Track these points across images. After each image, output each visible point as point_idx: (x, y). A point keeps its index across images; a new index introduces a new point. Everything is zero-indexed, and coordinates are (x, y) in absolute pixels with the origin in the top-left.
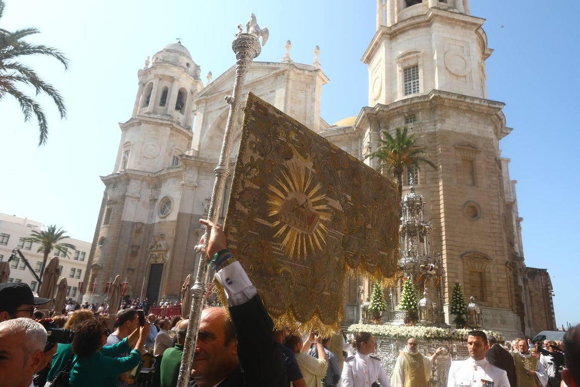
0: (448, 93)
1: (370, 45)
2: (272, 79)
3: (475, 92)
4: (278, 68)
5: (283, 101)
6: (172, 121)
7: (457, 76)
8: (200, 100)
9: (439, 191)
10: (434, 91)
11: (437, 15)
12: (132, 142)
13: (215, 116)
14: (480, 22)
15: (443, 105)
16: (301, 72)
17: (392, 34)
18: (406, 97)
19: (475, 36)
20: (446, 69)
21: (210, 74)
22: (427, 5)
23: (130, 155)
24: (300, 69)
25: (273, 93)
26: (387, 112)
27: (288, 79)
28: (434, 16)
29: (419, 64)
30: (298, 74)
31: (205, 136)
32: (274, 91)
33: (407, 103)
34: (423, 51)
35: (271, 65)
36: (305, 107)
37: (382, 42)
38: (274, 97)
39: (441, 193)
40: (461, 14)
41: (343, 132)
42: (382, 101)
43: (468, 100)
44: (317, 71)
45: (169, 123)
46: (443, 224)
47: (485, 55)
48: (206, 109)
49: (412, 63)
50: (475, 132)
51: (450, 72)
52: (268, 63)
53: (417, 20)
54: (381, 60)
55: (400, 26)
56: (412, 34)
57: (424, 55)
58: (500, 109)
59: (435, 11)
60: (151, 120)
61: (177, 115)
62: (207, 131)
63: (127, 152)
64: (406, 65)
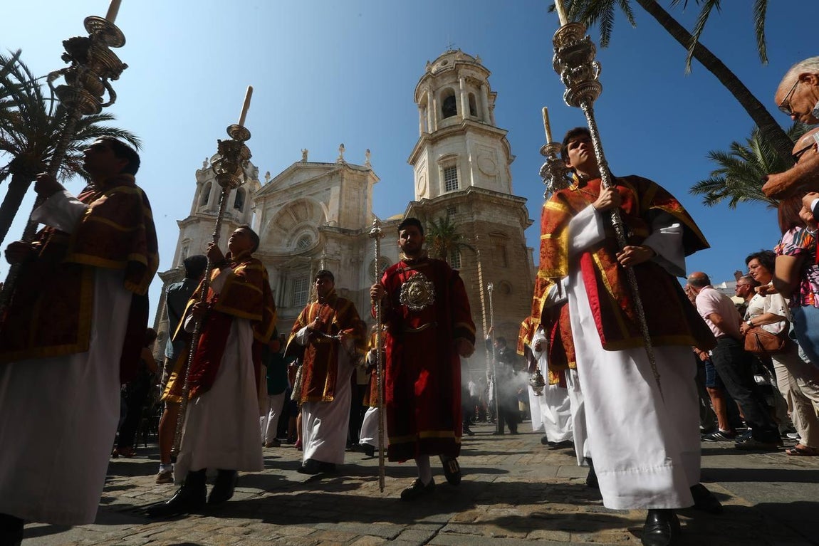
0: (482, 190)
1: (415, 148)
2: (328, 178)
3: (504, 190)
4: (333, 168)
5: (338, 198)
6: (231, 219)
7: (488, 176)
8: (259, 198)
9: (478, 273)
10: (471, 187)
11: (470, 126)
12: (191, 239)
13: (274, 212)
14: (504, 133)
15: (477, 200)
16: (355, 172)
17: (433, 140)
18: (447, 193)
19: (501, 144)
20: (479, 170)
21: (268, 173)
22: (461, 117)
23: (188, 251)
24: (353, 170)
25: (328, 192)
26: (431, 205)
27: (342, 178)
28: (468, 126)
29: (457, 165)
30: (352, 174)
31: (264, 231)
32: (329, 189)
33: (448, 198)
34: (459, 154)
35: (326, 166)
36: (359, 203)
37: (424, 147)
38: (330, 194)
39: (480, 274)
40: (488, 125)
41: (393, 225)
42: (427, 196)
43: (498, 196)
44: (368, 171)
45: (228, 220)
46: (483, 301)
47: (510, 161)
48: (264, 207)
49: (451, 164)
50: (505, 223)
51: (482, 172)
52: (324, 164)
53: (454, 129)
54: (424, 161)
55: (440, 133)
56: (450, 140)
57: (461, 157)
58: (523, 203)
59: (468, 122)
60: (210, 217)
61: (236, 213)
62: (266, 227)
63: (186, 249)
64: (446, 166)
